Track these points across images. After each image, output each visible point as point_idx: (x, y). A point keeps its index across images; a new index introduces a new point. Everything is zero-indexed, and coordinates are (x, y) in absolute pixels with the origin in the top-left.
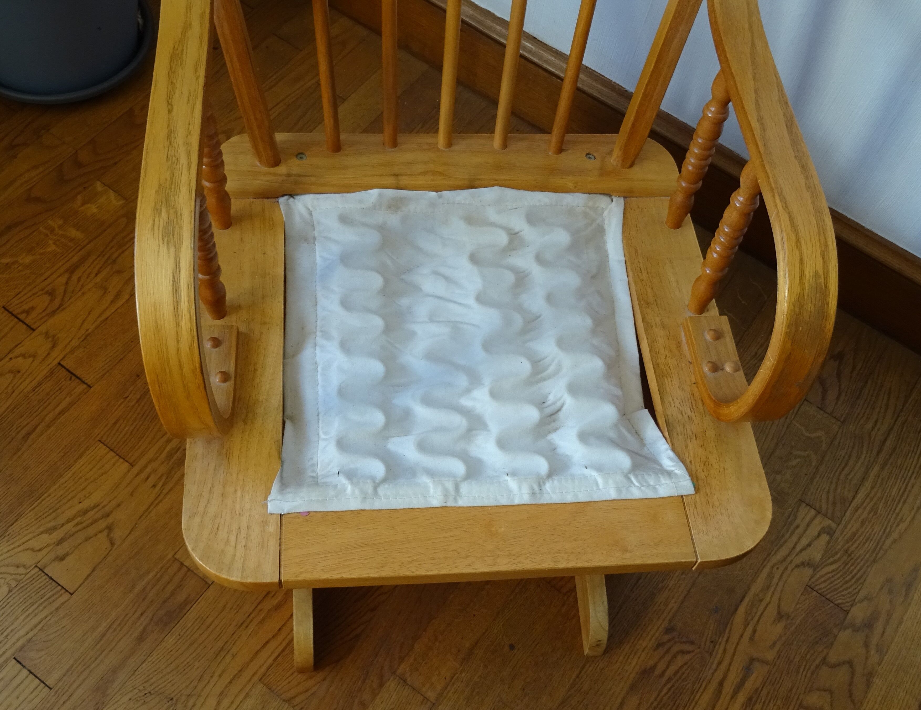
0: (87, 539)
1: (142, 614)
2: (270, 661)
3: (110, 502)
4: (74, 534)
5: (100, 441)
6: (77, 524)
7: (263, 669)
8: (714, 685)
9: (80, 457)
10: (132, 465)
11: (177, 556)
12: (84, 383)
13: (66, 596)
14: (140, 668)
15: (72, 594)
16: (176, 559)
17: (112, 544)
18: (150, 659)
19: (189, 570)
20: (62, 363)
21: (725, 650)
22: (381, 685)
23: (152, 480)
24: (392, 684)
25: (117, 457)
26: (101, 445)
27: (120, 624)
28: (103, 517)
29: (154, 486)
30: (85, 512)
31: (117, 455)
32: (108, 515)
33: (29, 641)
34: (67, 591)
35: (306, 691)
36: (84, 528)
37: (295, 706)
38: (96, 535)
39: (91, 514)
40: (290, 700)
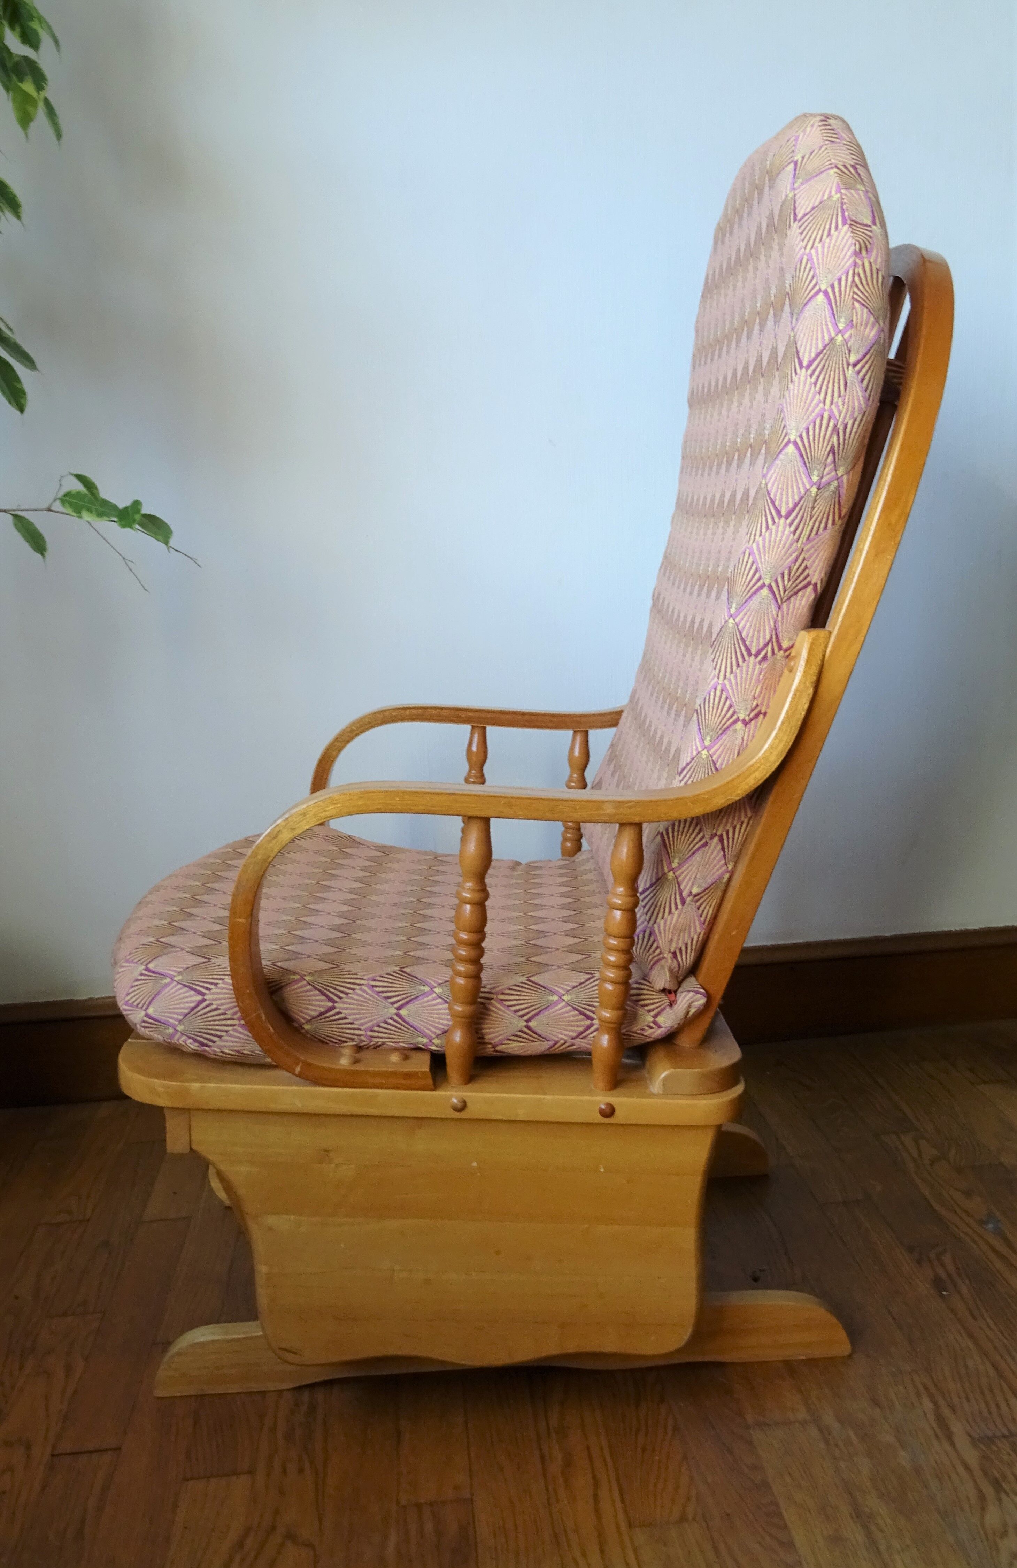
2: (619, 1505)
3: (261, 1516)
5: (186, 1479)
6: (243, 1560)
7: (621, 1516)
8: (992, 1256)
9: (175, 1506)
10: (251, 1472)
11: (403, 1503)
12: (106, 1450)
16: (404, 1506)
17: (309, 1545)
19: (431, 1504)
20: (56, 1453)
21: (966, 1234)
22: (750, 1443)
23: (292, 1467)
24: (757, 1436)
26: (191, 1483)
28: (268, 1534)
29: (301, 1470)
30: (240, 1544)
31: (222, 1476)
32: (273, 1528)
35: (689, 1499)
36: (256, 1558)
37: (694, 1519)
38: (279, 1552)
39: (249, 1542)
40: (683, 1519)
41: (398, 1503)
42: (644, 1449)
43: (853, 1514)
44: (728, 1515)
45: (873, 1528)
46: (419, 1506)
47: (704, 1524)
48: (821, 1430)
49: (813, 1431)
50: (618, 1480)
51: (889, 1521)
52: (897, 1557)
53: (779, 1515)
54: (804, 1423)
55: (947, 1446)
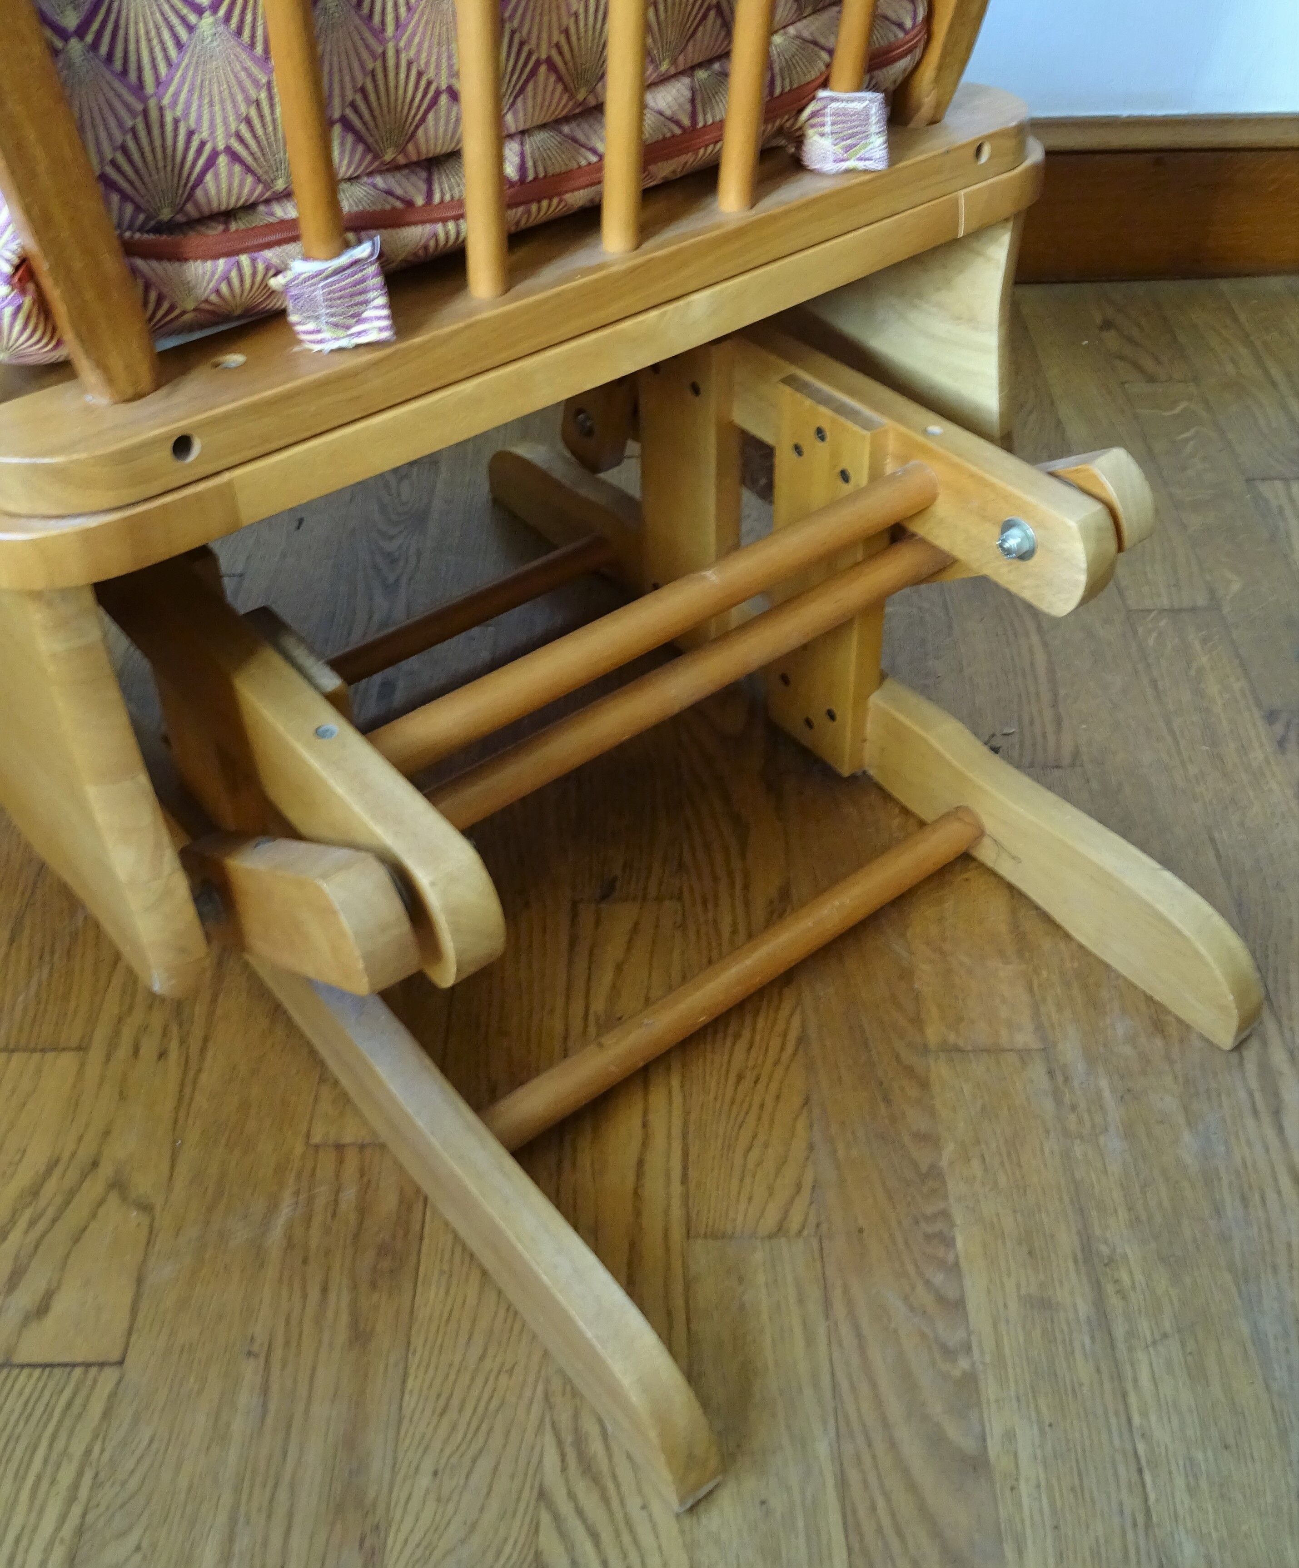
0: (77, 1239)
1: (325, 1290)
3: (80, 1138)
4: (36, 1247)
6: (32, 1223)
10: (82, 1048)
11: (316, 1139)
13: (110, 1376)
14: (406, 1397)
15: (121, 1363)
16: (317, 1147)
17: (146, 1208)
18: (414, 1361)
19: (362, 1147)
23: (149, 1048)
24: (941, 1072)
25: (37, 1056)
27: (287, 1344)
28: (83, 1177)
29: (162, 1055)
30: (34, 1191)
31: (34, 1050)
32: (95, 1164)
33: (80, 1531)
34: (102, 1365)
35: (798, 1191)
36: (54, 1221)
37: (799, 1233)
38: (94, 1215)
39: (51, 1186)
40: (780, 1230)
41: (308, 1136)
42: (740, 1078)
43: (1080, 1256)
44: (861, 1231)
45: (1110, 1288)
46: (340, 1148)
47: (816, 1245)
48: (1051, 1073)
49: (1037, 1071)
50: (685, 1136)
51: (1139, 1277)
52: (1141, 1355)
53: (949, 1242)
54: (1024, 1055)
55: (1270, 1133)
